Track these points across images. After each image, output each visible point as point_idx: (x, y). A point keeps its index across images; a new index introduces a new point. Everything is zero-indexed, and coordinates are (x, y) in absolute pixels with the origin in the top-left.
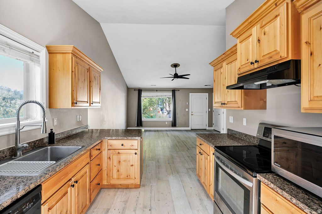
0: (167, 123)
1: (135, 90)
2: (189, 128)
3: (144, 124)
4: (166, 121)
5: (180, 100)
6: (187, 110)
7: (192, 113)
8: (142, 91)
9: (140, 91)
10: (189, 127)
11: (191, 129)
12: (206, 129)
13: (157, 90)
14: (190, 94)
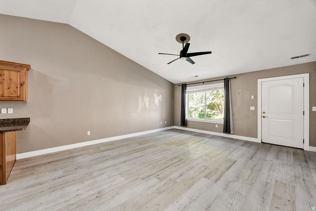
0: (217, 126)
1: (179, 85)
2: (258, 140)
3: (189, 124)
4: (217, 124)
5: (239, 93)
6: (252, 108)
7: (263, 115)
8: (187, 86)
9: (184, 86)
10: (257, 138)
11: (262, 142)
12: (303, 149)
13: (203, 82)
14: (259, 81)
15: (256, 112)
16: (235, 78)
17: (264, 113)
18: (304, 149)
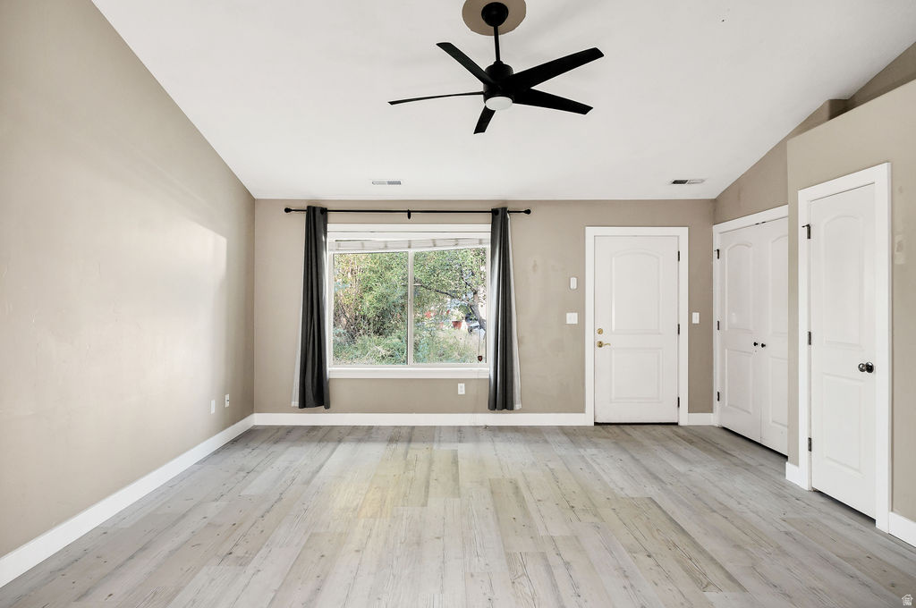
0: (462, 388)
1: (288, 210)
2: (585, 420)
4: (461, 380)
5: (535, 266)
6: (572, 318)
7: (600, 338)
8: (331, 216)
9: (316, 218)
10: (583, 411)
11: (596, 424)
12: (676, 424)
13: (409, 213)
14: (591, 232)
15: (580, 329)
16: (528, 212)
17: (600, 332)
18: (680, 424)
